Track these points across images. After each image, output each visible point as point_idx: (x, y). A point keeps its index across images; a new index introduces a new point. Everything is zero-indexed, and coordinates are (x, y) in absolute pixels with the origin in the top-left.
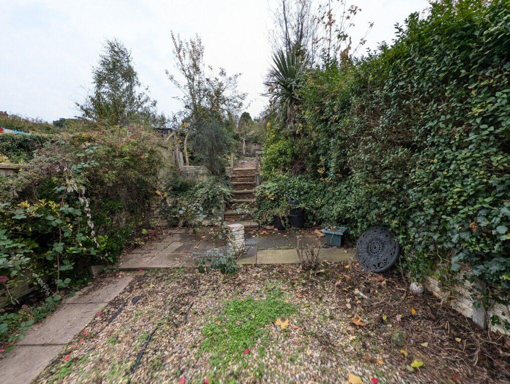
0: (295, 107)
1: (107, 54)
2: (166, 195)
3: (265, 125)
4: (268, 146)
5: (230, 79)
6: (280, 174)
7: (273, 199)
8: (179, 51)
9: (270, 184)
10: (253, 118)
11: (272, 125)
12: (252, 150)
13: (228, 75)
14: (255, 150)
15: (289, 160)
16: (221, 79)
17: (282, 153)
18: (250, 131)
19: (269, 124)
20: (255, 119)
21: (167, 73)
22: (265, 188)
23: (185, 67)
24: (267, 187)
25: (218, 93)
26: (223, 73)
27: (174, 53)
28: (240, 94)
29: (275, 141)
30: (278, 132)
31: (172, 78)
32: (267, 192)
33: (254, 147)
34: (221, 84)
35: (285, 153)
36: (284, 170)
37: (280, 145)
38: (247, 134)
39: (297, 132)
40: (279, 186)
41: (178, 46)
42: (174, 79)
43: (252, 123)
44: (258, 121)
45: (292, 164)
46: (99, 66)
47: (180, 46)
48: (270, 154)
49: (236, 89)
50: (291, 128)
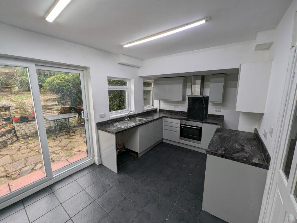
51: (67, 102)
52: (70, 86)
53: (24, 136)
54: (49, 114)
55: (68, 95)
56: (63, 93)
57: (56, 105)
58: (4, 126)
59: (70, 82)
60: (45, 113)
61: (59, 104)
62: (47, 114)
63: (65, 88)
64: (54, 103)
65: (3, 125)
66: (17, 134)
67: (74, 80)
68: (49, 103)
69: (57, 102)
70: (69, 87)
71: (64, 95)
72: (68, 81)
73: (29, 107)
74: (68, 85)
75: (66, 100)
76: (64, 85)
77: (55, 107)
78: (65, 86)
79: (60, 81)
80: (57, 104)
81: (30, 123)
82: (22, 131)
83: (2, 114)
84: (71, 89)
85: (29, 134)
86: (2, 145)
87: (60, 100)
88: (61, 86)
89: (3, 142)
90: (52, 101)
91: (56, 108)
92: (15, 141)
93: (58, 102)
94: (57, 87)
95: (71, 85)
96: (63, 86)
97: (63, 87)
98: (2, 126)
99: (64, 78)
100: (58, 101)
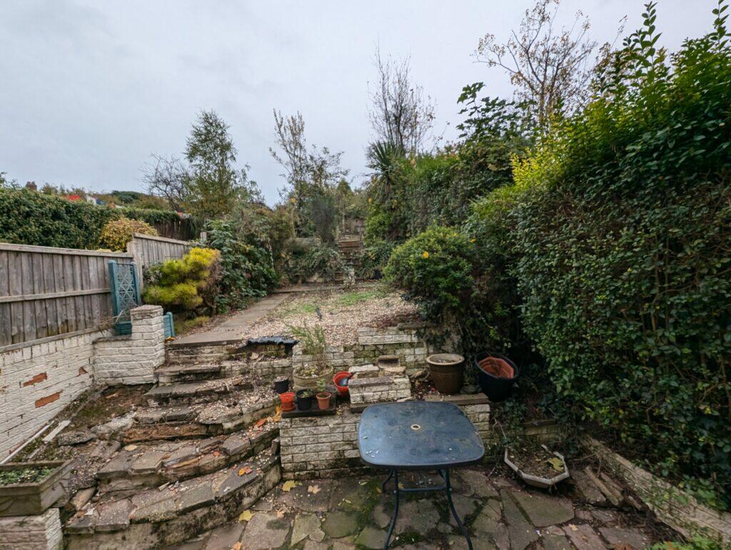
0: (391, 187)
1: (201, 126)
2: (288, 258)
3: (367, 201)
4: (370, 219)
5: (333, 156)
6: (380, 241)
7: (374, 259)
8: (280, 126)
9: (371, 248)
10: (353, 189)
11: (373, 201)
12: (353, 227)
13: (331, 154)
14: (357, 227)
15: (387, 229)
16: (324, 156)
17: (381, 224)
18: (350, 204)
19: (370, 200)
20: (356, 190)
21: (271, 150)
22: (367, 251)
23: (286, 143)
24: (370, 249)
25: (321, 169)
26: (326, 151)
27: (276, 130)
28: (343, 171)
29: (376, 214)
30: (378, 206)
31: (274, 155)
32: (370, 254)
33: (354, 223)
34: (324, 162)
35: (384, 224)
36: (384, 238)
37: (380, 217)
38: (347, 208)
39: (393, 207)
40: (379, 249)
41: (279, 122)
42: (277, 155)
43: (353, 195)
44: (359, 191)
45: (390, 232)
46: (191, 137)
47: (282, 122)
48: (372, 225)
49: (338, 166)
50: (388, 203)
51: (448, 334)
52: (461, 269)
53: (299, 470)
54: (380, 388)
55: (454, 310)
56: (435, 302)
57: (411, 345)
58: (267, 411)
59: (463, 256)
60: (369, 385)
61: (422, 340)
62: (375, 388)
63: (444, 283)
64: (405, 338)
65: (263, 407)
66: (282, 458)
67: (479, 243)
68: (391, 337)
69: (414, 332)
70: (458, 274)
71: (439, 309)
72: (459, 251)
73: (334, 347)
74: (457, 268)
75: (446, 328)
76: (441, 267)
77: (407, 351)
78: (444, 273)
79: (426, 255)
80: (415, 339)
81: (319, 423)
82: (296, 450)
83: (275, 366)
84: (465, 282)
85: (312, 467)
86: (224, 512)
87: (425, 328)
88: (430, 272)
89: (227, 500)
90: (401, 330)
91: (410, 355)
92: (271, 486)
93: (418, 334)
94: (417, 276)
95: (467, 267)
96: (437, 274)
97: (435, 279)
98: (261, 412)
99: (441, 242)
100: (417, 329)
